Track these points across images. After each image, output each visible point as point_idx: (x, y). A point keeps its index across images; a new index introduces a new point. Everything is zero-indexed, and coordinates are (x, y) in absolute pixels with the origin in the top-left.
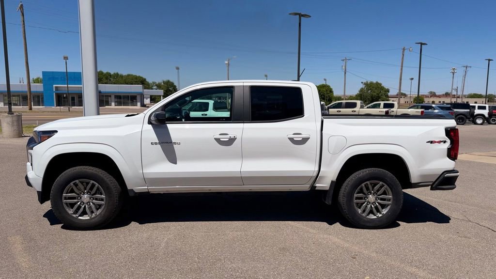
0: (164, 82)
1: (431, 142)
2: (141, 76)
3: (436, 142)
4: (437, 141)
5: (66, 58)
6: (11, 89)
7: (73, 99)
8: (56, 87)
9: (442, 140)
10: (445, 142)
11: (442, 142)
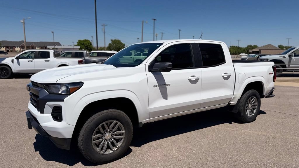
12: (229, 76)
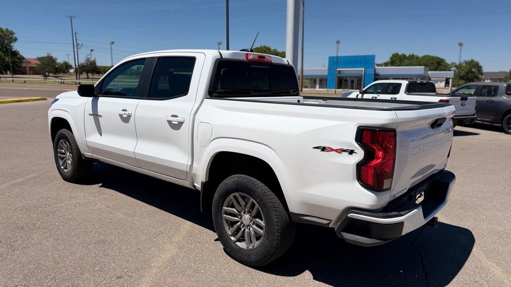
0: (466, 62)
1: (324, 149)
2: (438, 56)
3: (332, 150)
4: (335, 148)
5: (338, 42)
6: (304, 74)
7: (352, 82)
8: (339, 71)
9: (346, 148)
10: (351, 152)
11: (345, 151)
12: (181, 124)
